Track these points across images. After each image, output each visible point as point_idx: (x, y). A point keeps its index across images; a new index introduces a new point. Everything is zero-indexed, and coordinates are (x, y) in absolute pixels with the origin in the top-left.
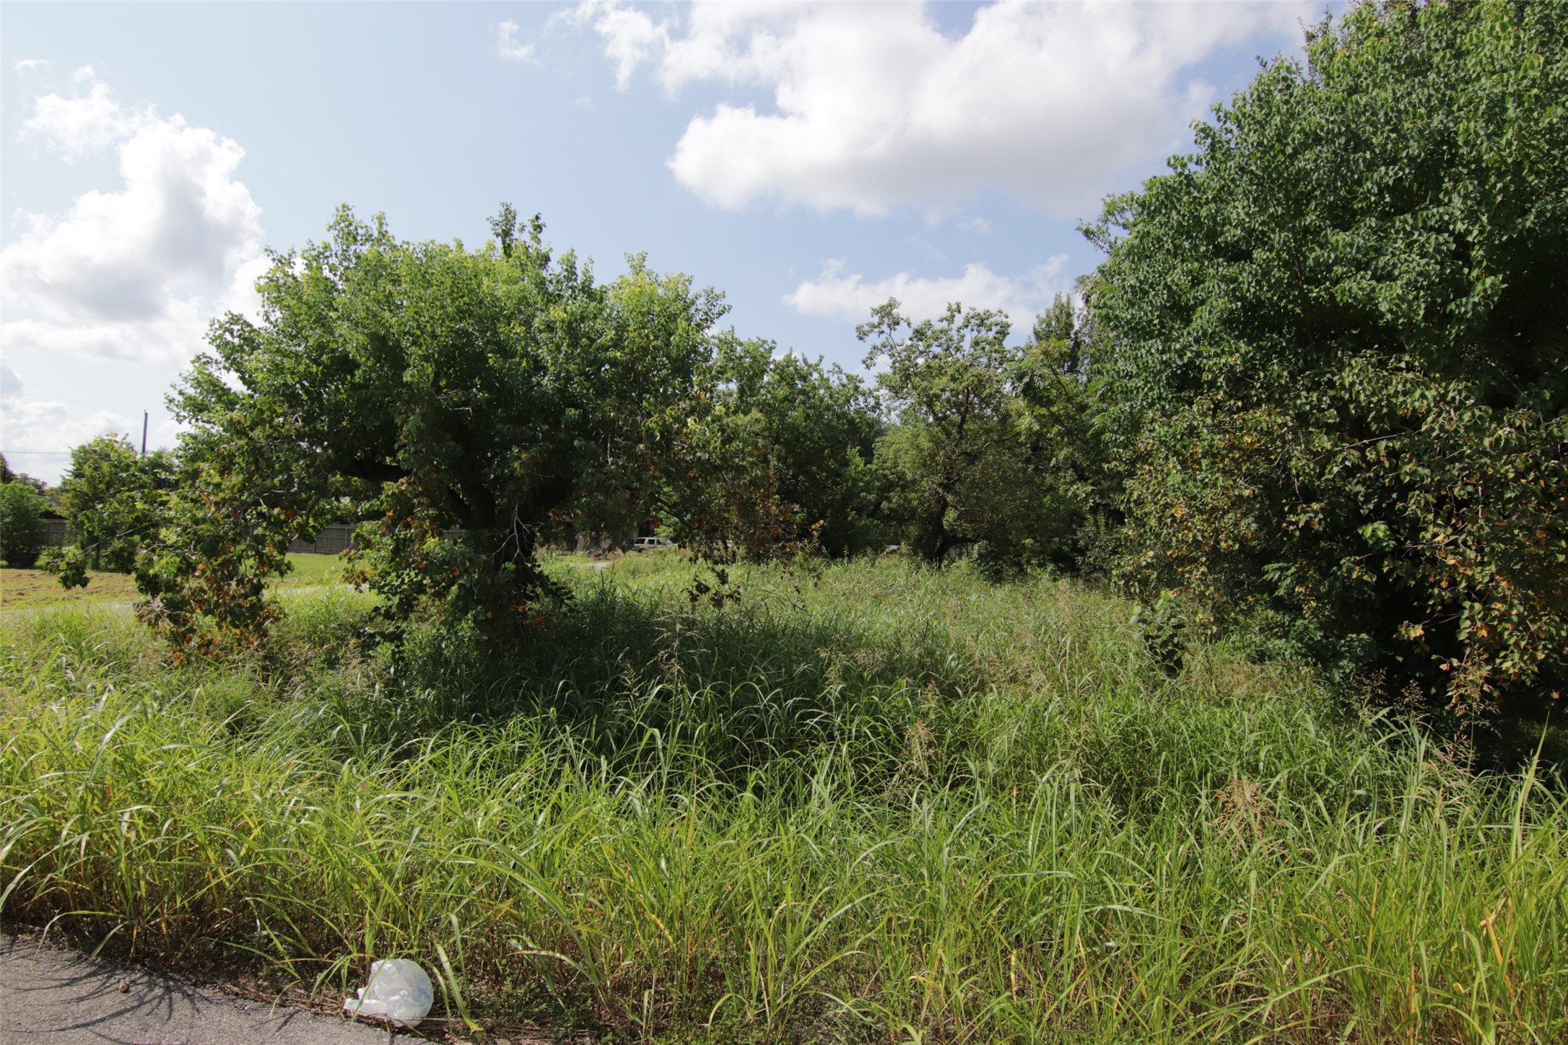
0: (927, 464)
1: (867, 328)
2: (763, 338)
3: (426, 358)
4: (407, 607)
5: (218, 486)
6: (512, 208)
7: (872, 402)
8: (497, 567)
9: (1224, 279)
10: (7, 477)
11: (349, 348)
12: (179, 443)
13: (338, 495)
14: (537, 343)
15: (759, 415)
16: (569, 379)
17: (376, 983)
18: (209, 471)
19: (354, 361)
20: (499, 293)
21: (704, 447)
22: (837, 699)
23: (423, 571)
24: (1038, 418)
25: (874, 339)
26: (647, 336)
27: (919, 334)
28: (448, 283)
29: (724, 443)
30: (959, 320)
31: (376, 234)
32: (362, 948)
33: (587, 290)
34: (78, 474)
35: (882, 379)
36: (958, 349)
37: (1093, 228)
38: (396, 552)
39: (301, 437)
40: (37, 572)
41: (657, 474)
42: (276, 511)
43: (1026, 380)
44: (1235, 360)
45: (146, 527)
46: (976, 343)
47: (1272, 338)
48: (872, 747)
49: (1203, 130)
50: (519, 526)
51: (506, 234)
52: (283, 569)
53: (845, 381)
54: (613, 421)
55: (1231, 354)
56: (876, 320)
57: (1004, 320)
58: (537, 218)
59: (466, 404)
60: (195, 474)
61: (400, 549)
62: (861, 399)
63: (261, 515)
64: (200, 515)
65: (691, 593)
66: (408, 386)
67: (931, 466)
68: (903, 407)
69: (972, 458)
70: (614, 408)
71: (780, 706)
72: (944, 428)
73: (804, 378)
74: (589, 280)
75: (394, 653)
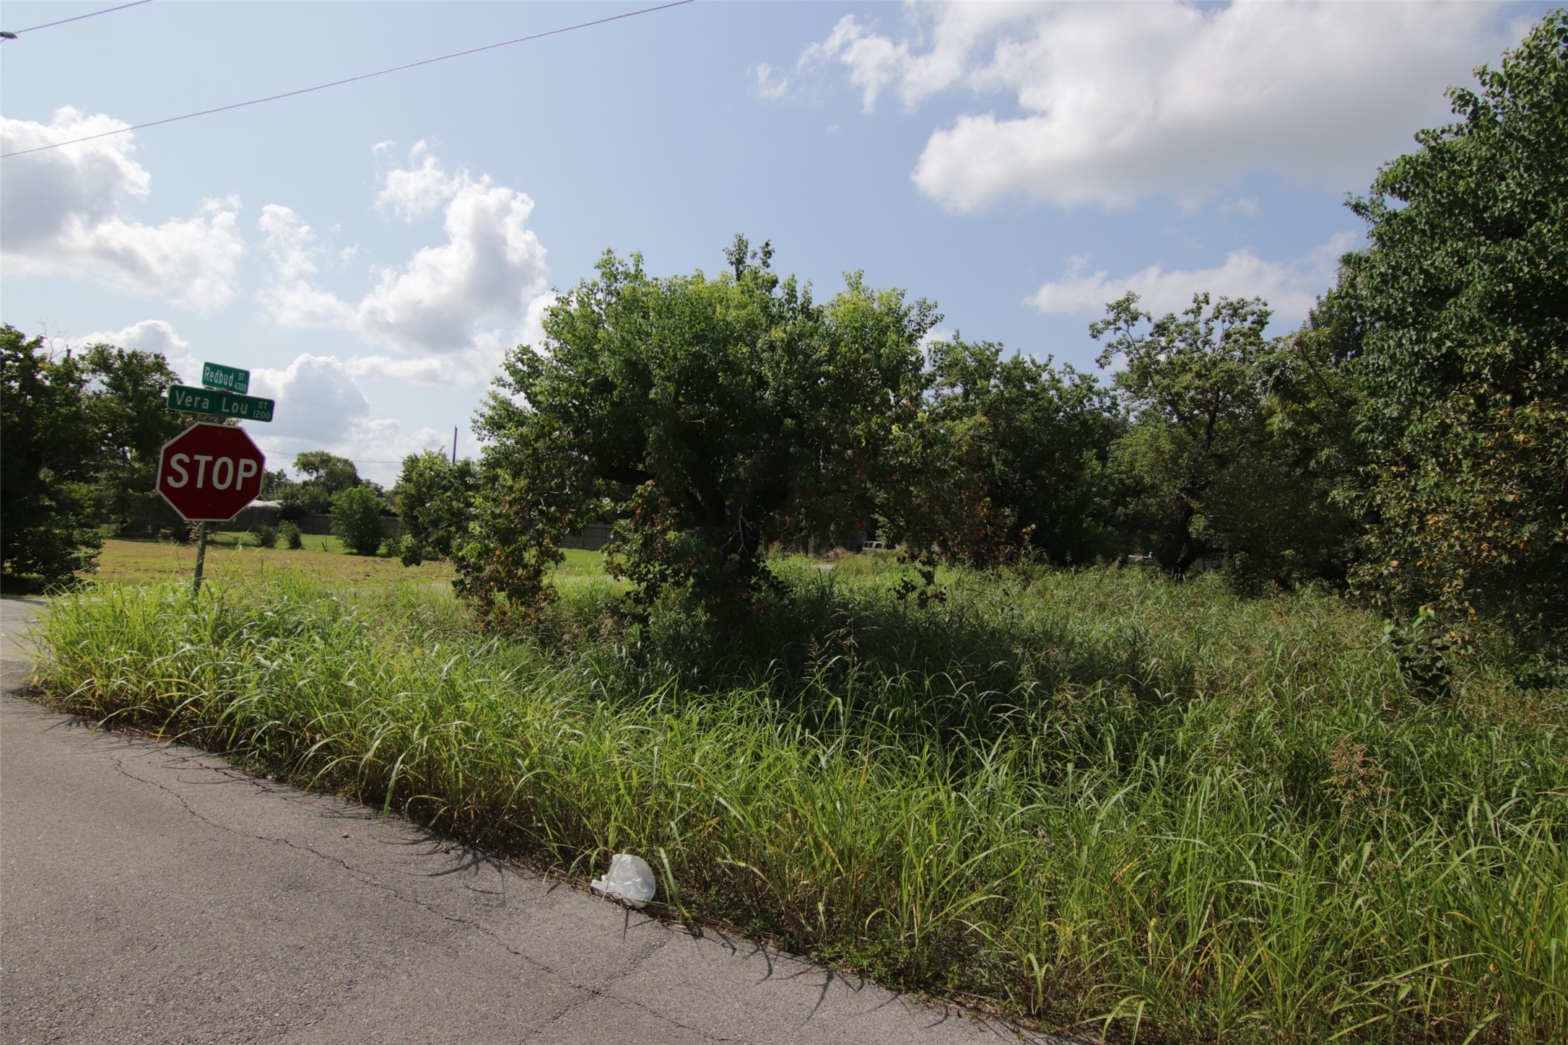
0: (1169, 466)
1: (1101, 326)
2: (989, 341)
3: (668, 378)
4: (652, 591)
5: (511, 488)
6: (744, 238)
7: (1108, 402)
8: (725, 558)
9: (1486, 259)
10: (356, 481)
11: (609, 373)
12: (483, 456)
13: (598, 495)
14: (761, 360)
15: (984, 419)
16: (787, 393)
17: (614, 871)
18: (505, 476)
19: (612, 383)
20: (729, 319)
21: (906, 452)
22: (1030, 696)
23: (667, 562)
24: (1292, 415)
25: (1109, 336)
26: (857, 350)
27: (1161, 329)
28: (688, 311)
29: (924, 448)
30: (1207, 311)
31: (633, 272)
32: (606, 843)
33: (805, 310)
34: (407, 479)
35: (1119, 377)
36: (1206, 343)
37: (1366, 201)
38: (645, 545)
39: (572, 447)
40: (378, 559)
41: (863, 477)
42: (553, 509)
43: (1277, 373)
44: (1503, 349)
45: (460, 519)
46: (1227, 336)
47: (1553, 322)
48: (1063, 744)
49: (1461, 97)
50: (743, 524)
51: (739, 262)
52: (558, 559)
53: (1078, 381)
54: (825, 429)
55: (1498, 343)
56: (1111, 316)
57: (1263, 308)
58: (767, 245)
59: (700, 417)
60: (495, 478)
61: (648, 542)
62: (1095, 399)
63: (541, 512)
64: (497, 511)
65: (898, 592)
66: (653, 402)
67: (1172, 470)
68: (1144, 407)
69: (1223, 461)
70: (826, 417)
71: (972, 698)
72: (1189, 429)
73: (1033, 380)
74: (808, 301)
75: (642, 632)
